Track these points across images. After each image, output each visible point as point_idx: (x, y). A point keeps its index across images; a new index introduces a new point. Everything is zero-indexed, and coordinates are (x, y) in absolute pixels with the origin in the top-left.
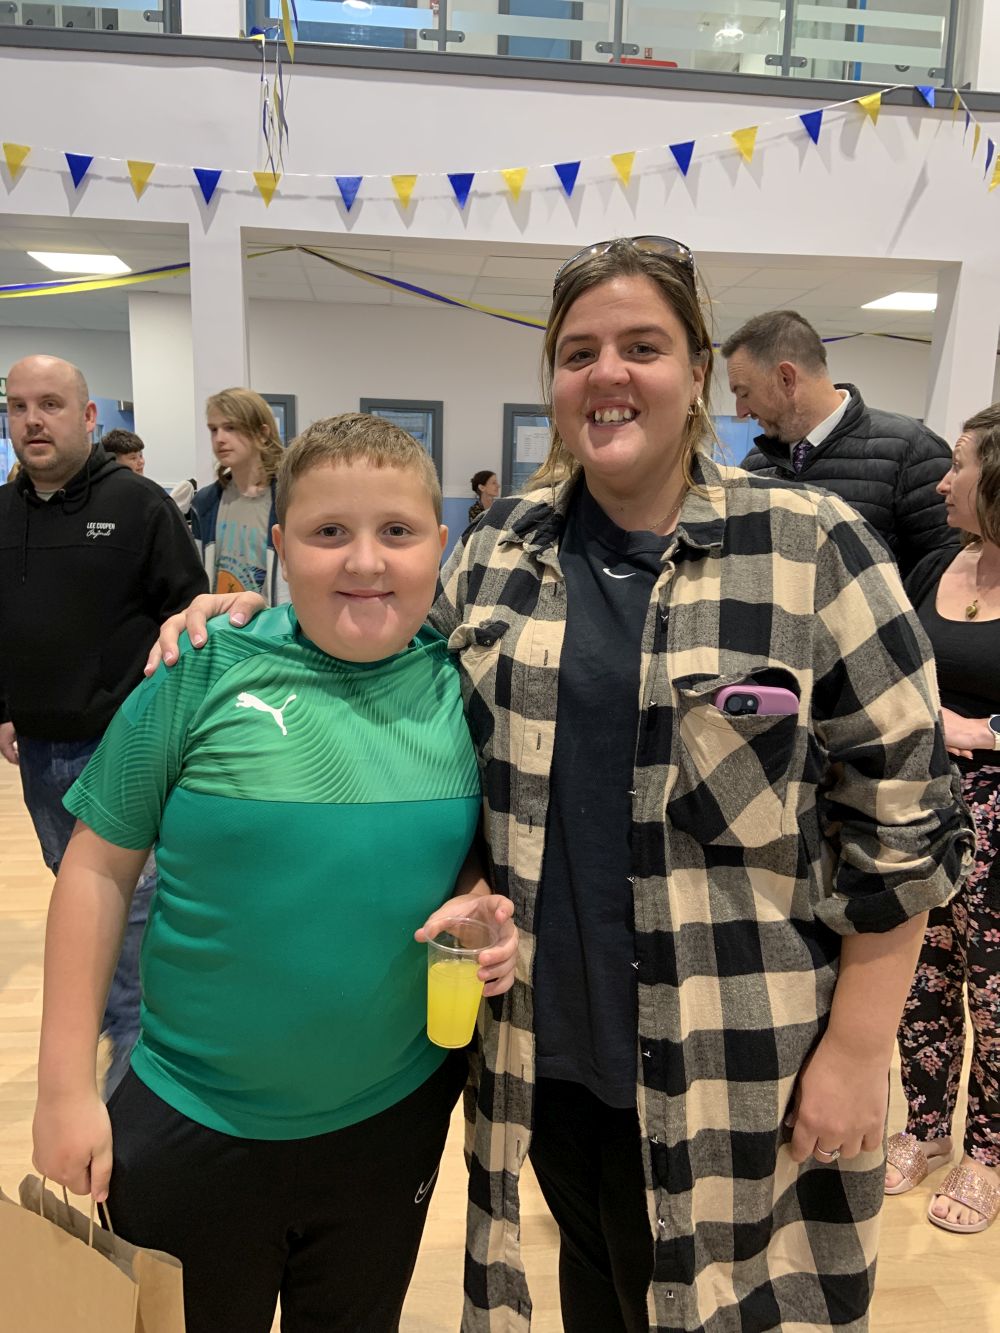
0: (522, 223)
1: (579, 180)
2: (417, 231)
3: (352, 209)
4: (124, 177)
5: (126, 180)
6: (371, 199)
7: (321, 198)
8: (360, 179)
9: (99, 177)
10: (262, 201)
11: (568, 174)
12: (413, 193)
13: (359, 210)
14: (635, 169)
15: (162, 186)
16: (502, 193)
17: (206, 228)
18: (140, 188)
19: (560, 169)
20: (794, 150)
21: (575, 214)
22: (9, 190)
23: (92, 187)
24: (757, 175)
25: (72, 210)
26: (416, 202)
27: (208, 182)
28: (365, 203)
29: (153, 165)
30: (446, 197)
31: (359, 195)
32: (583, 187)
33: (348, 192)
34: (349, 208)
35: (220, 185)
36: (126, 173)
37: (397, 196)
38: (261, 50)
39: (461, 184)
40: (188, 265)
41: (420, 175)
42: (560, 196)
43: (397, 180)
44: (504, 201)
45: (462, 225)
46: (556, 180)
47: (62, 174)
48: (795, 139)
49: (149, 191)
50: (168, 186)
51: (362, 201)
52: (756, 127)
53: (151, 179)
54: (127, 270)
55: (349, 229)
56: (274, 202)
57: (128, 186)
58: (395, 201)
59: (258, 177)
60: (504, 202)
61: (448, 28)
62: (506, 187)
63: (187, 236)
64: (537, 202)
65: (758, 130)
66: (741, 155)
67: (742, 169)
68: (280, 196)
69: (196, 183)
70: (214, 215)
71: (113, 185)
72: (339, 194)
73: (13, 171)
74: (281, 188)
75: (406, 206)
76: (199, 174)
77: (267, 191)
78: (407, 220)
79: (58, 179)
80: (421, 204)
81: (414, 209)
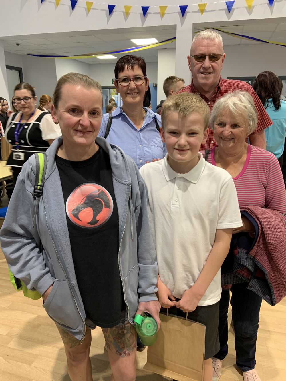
2: (253, 17)
3: (231, 12)
4: (158, 12)
6: (237, 8)
7: (220, 10)
9: (150, 13)
10: (200, 14)
12: (253, 4)
13: (233, 12)
15: (169, 13)
17: (182, 25)
18: (162, 15)
22: (126, 20)
23: (149, 16)
25: (143, 23)
27: (183, 9)
28: (235, 10)
29: (167, 7)
30: (265, 3)
31: (233, 7)
33: (229, 7)
34: (229, 12)
35: (187, 10)
36: (159, 10)
37: (246, 6)
40: (175, 38)
45: (270, 13)
49: (165, 16)
50: (171, 13)
53: (166, 11)
54: (157, 41)
55: (229, 20)
56: (204, 13)
57: (159, 15)
58: (246, 7)
59: (200, 5)
63: (176, 29)
68: (206, 11)
69: (180, 11)
70: (184, 21)
71: (155, 15)
72: (226, 7)
73: (127, 14)
74: (207, 8)
75: (250, 9)
76: (181, 7)
77: (202, 10)
78: (250, 13)
79: (139, 15)
80: (255, 7)
81: (253, 9)
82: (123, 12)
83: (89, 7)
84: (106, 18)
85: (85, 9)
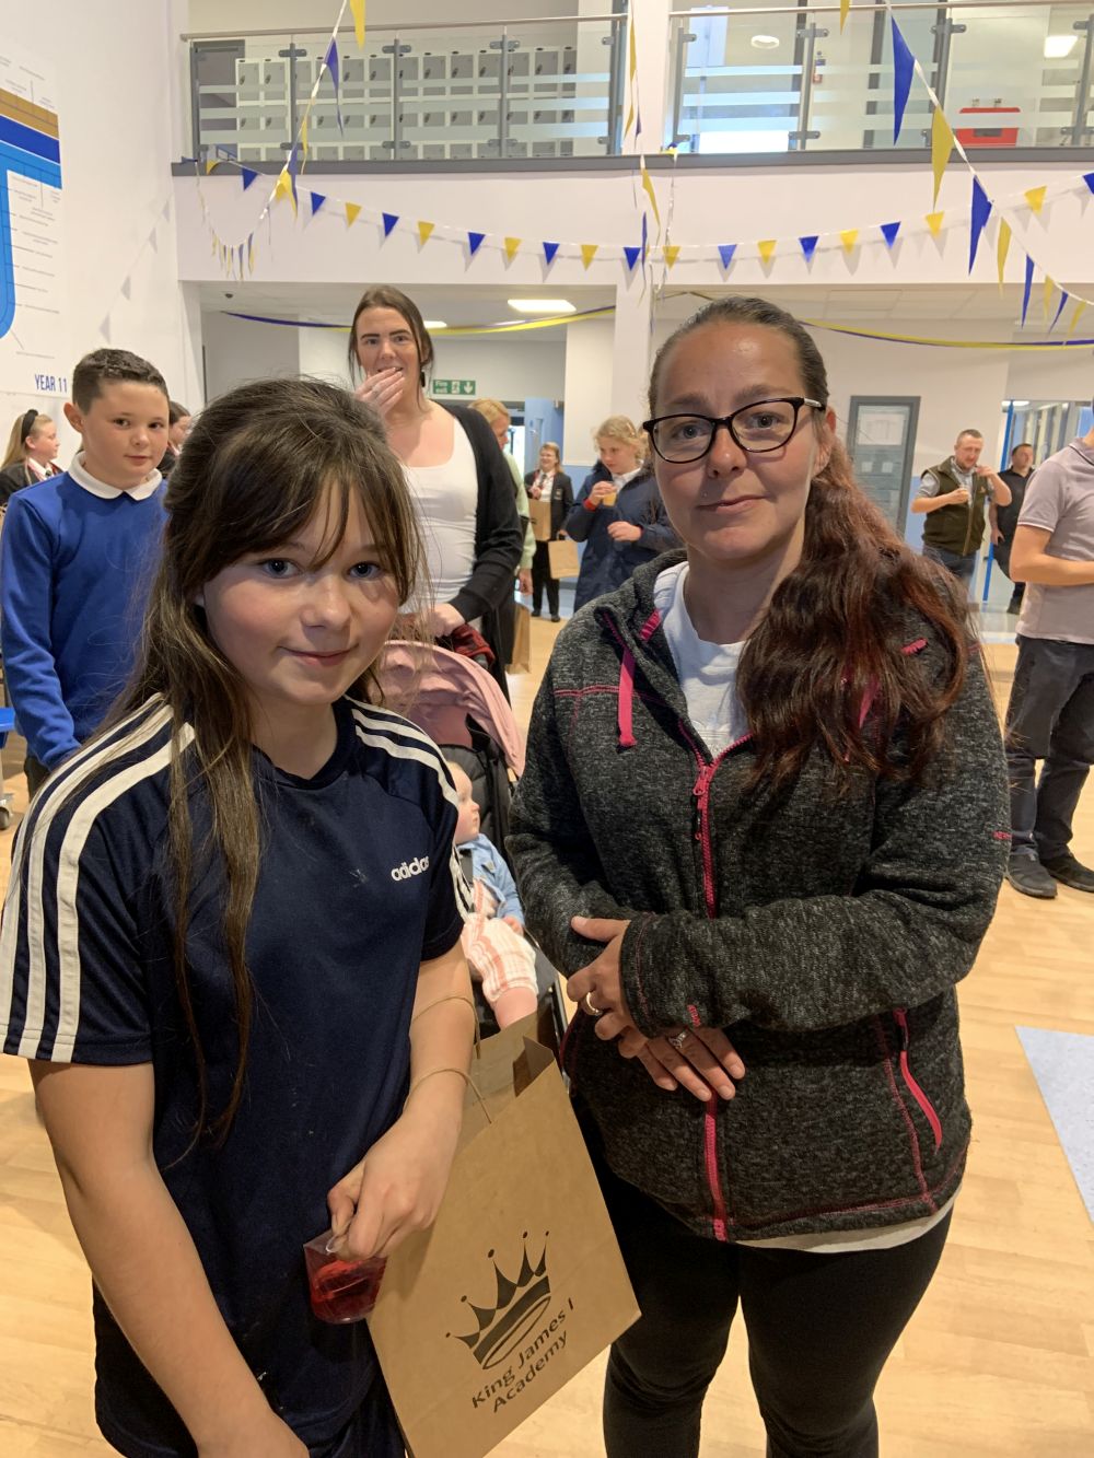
0: (852, 268)
1: (899, 234)
2: (775, 279)
3: (729, 266)
4: (577, 255)
5: (580, 258)
6: (743, 259)
7: (707, 260)
8: (735, 246)
9: (562, 257)
10: (667, 266)
11: (890, 231)
12: (773, 253)
13: (733, 268)
14: (943, 225)
15: (602, 260)
16: (839, 248)
17: (628, 285)
18: (587, 261)
19: (885, 228)
20: (1078, 202)
21: (895, 262)
22: (507, 267)
23: (557, 262)
24: (1045, 223)
25: (545, 276)
26: (774, 258)
27: (632, 256)
28: (738, 263)
29: (595, 247)
30: (797, 254)
31: (734, 257)
32: (902, 239)
33: (727, 255)
34: (726, 266)
35: (640, 257)
36: (579, 252)
37: (760, 255)
38: (673, 161)
39: (809, 244)
40: (614, 307)
41: (779, 241)
42: (883, 247)
43: (761, 245)
44: (840, 253)
45: (807, 273)
46: (881, 236)
47: (539, 255)
48: (1078, 193)
49: (594, 265)
50: (606, 260)
51: (735, 261)
52: (1044, 188)
53: (595, 256)
54: (575, 311)
55: (725, 280)
56: (675, 266)
57: (580, 261)
58: (759, 259)
59: (666, 248)
60: (839, 256)
61: (809, 130)
62: (841, 243)
63: (615, 292)
64: (866, 252)
65: (1047, 189)
66: (1032, 209)
67: (1033, 220)
68: (679, 262)
69: (624, 256)
70: (634, 275)
71: (571, 262)
72: (720, 257)
73: (510, 254)
74: (680, 256)
75: (767, 262)
76: (626, 251)
77: (670, 259)
78: (767, 273)
79: (537, 259)
80: (777, 261)
81: (772, 264)
82: (502, 250)
83: (425, 232)
84: (462, 261)
85: (416, 235)
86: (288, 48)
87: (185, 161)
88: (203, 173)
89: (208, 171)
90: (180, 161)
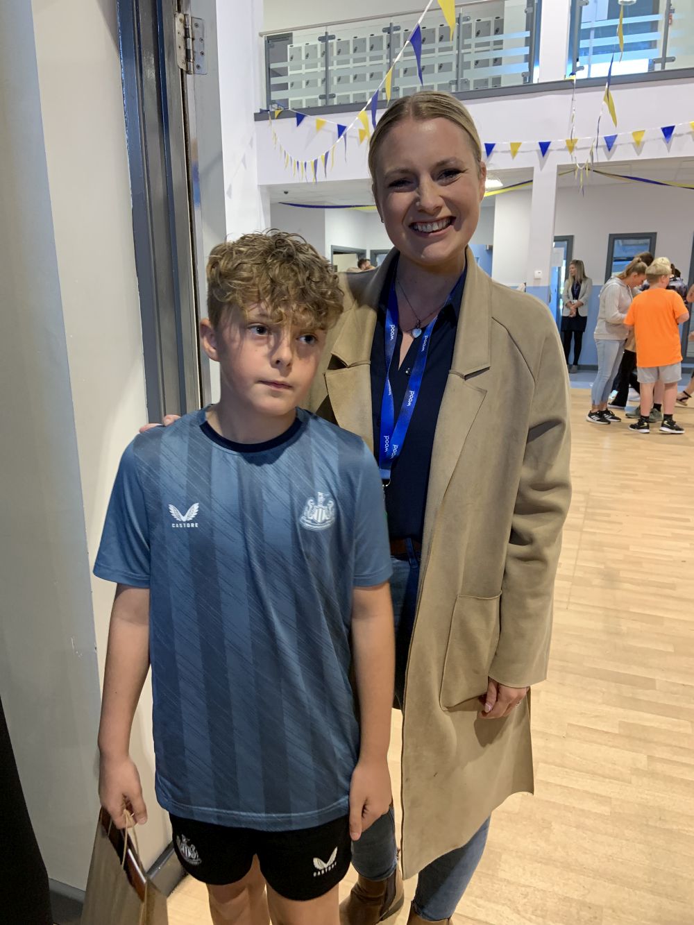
2: (644, 156)
3: (612, 150)
4: (507, 150)
5: (509, 151)
6: (621, 144)
8: (616, 136)
9: (496, 152)
10: (568, 152)
12: (643, 139)
13: (615, 150)
15: (524, 152)
16: (689, 133)
17: (542, 167)
18: (514, 153)
23: (494, 156)
26: (644, 143)
27: (544, 147)
28: (618, 146)
29: (520, 144)
30: (660, 138)
31: (615, 143)
33: (610, 142)
34: (609, 150)
35: (549, 148)
36: (509, 148)
37: (634, 141)
38: (573, 84)
39: (668, 131)
40: (532, 181)
41: (647, 130)
43: (635, 134)
44: (690, 136)
45: (667, 151)
49: (518, 155)
50: (526, 152)
51: (616, 146)
53: (520, 149)
54: (502, 187)
55: (609, 159)
56: (574, 152)
57: (509, 154)
58: (633, 143)
59: (567, 141)
61: (667, 56)
62: (691, 129)
63: (533, 172)
68: (577, 149)
69: (539, 148)
70: (545, 161)
71: (503, 154)
72: (605, 144)
74: (577, 145)
75: (638, 146)
76: (541, 144)
77: (571, 146)
78: (639, 152)
80: (646, 144)
81: (642, 147)
86: (324, 35)
87: (262, 111)
88: (273, 118)
89: (276, 116)
90: (259, 111)
